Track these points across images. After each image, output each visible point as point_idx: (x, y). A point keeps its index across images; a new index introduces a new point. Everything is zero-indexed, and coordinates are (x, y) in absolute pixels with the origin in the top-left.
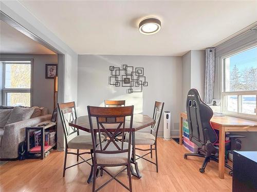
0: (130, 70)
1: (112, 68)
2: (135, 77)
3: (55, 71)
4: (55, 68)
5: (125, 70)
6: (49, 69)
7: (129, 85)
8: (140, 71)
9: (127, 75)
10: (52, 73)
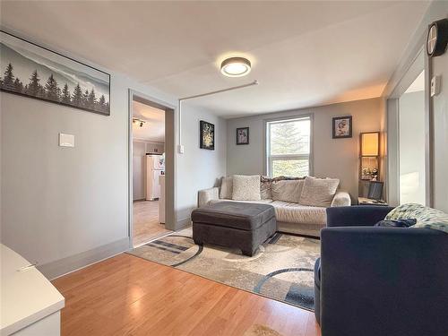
3: (347, 126)
4: (348, 123)
10: (343, 130)
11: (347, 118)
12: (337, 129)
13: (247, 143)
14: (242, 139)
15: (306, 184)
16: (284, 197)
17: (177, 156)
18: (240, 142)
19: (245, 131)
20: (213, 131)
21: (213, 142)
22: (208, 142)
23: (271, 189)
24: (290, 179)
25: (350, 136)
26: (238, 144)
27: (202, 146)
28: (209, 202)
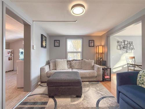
0: (126, 43)
1: (118, 42)
2: (129, 46)
3: (93, 43)
4: (93, 42)
5: (124, 42)
6: (90, 43)
7: (126, 49)
8: (131, 43)
9: (125, 45)
10: (92, 44)
11: (93, 40)
12: (90, 44)
13: (59, 46)
14: (57, 44)
15: (84, 62)
16: (76, 67)
17: (32, 51)
18: (56, 45)
19: (58, 41)
20: (46, 40)
21: (46, 45)
22: (44, 44)
23: (70, 64)
24: (77, 60)
25: (94, 46)
26: (55, 46)
27: (42, 46)
28: (47, 73)
